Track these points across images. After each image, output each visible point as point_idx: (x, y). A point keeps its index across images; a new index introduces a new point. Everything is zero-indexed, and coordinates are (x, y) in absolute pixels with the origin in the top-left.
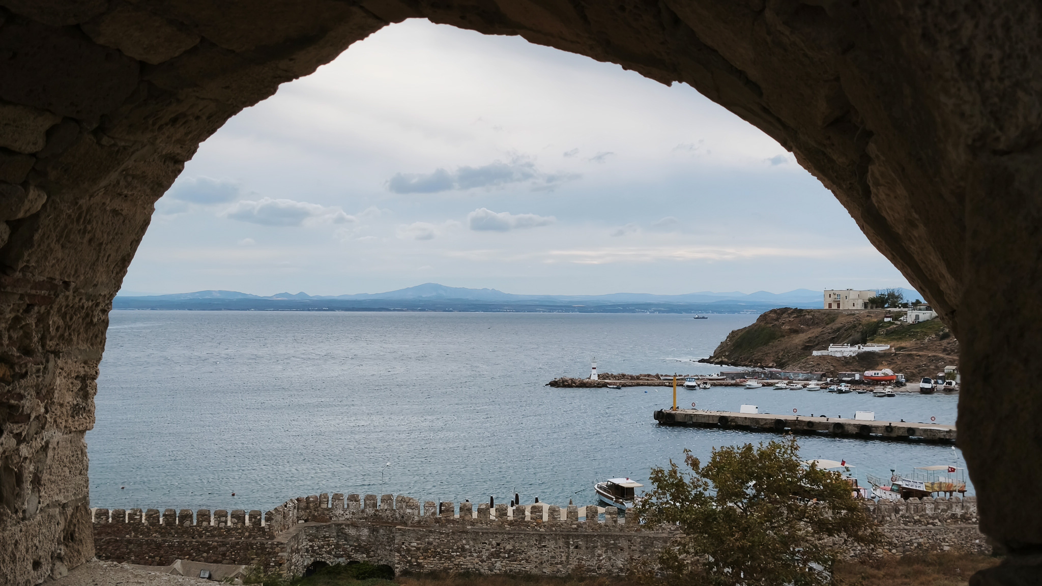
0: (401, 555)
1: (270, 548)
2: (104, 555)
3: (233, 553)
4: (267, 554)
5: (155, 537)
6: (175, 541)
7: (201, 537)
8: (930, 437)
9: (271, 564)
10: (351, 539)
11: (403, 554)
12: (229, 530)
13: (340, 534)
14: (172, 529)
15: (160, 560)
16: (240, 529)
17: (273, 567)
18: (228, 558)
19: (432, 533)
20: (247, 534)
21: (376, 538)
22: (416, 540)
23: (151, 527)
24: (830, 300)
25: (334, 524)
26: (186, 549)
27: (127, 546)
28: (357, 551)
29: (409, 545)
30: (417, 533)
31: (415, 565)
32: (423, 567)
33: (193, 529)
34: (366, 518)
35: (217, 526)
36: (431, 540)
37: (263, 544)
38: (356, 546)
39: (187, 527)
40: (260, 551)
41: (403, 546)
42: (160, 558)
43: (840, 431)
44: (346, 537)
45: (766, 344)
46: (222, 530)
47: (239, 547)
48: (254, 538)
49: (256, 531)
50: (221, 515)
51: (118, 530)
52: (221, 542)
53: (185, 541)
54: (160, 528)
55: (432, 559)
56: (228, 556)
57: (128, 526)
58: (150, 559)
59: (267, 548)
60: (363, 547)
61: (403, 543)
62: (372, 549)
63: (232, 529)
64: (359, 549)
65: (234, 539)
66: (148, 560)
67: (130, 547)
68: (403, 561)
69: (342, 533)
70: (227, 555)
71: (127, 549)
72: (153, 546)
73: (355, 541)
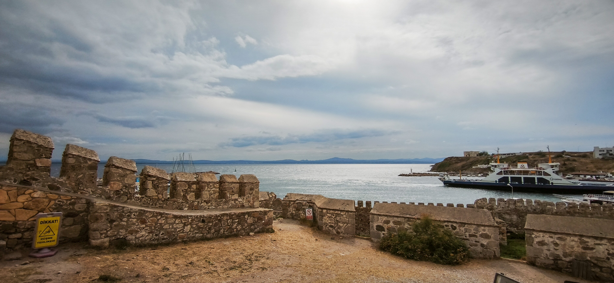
10: (507, 220)
21: (522, 220)
24: (466, 154)
28: (511, 227)
44: (504, 219)
60: (514, 224)
62: (520, 226)
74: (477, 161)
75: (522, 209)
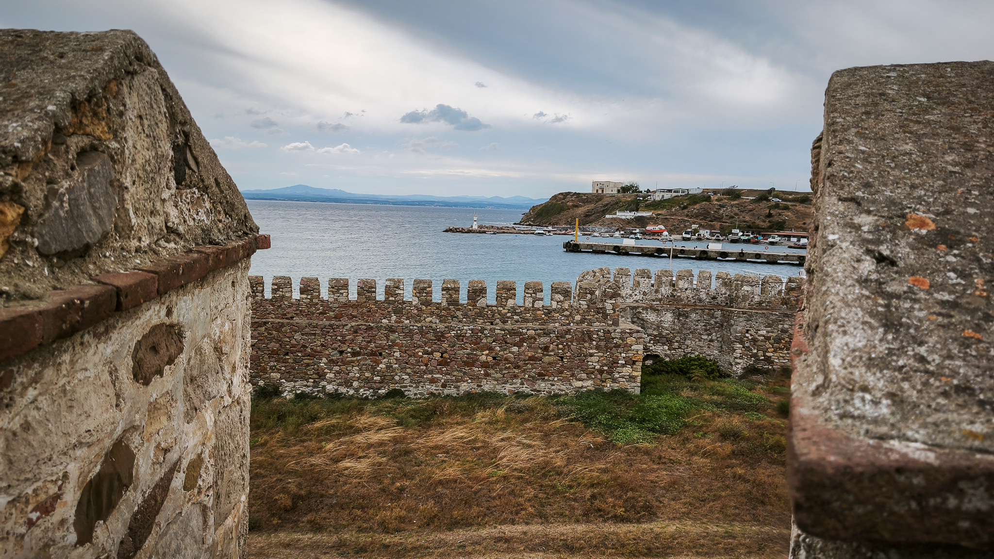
0: (744, 347)
1: (620, 338)
2: (349, 350)
3: (560, 346)
4: (614, 347)
5: (431, 322)
6: (465, 328)
7: (504, 322)
8: (772, 260)
9: (620, 362)
10: (649, 326)
11: (747, 345)
12: (549, 312)
13: (635, 319)
14: (459, 310)
15: (441, 357)
16: (567, 310)
17: (623, 366)
18: (552, 353)
19: (788, 317)
20: (578, 318)
21: (683, 324)
22: (766, 327)
23: (424, 308)
24: (597, 188)
25: (629, 307)
26: (484, 341)
27: (387, 337)
28: (656, 342)
29: (757, 333)
30: (767, 318)
31: (762, 360)
32: (773, 362)
33: (492, 311)
34: (660, 300)
35: (531, 305)
36: (786, 326)
37: (609, 332)
38: (655, 336)
39: (483, 308)
40: (603, 343)
41: (747, 335)
42: (442, 354)
43: (705, 256)
44: (643, 324)
45: (559, 213)
46: (539, 312)
47: (570, 336)
48: (590, 324)
49: (592, 314)
50: (534, 289)
51: (370, 311)
52: (541, 330)
53: (482, 330)
54: (437, 308)
55: (786, 352)
56: (553, 350)
57: (386, 305)
58: (425, 356)
59: (613, 338)
60: (663, 337)
61: (747, 331)
62: (676, 339)
63: (554, 310)
64: (659, 339)
65: (557, 325)
66: (422, 357)
67: (391, 337)
68: (747, 355)
69: (638, 318)
70: (550, 349)
71: (388, 339)
72: (431, 336)
73: (654, 329)
74: (617, 203)
75: (688, 298)
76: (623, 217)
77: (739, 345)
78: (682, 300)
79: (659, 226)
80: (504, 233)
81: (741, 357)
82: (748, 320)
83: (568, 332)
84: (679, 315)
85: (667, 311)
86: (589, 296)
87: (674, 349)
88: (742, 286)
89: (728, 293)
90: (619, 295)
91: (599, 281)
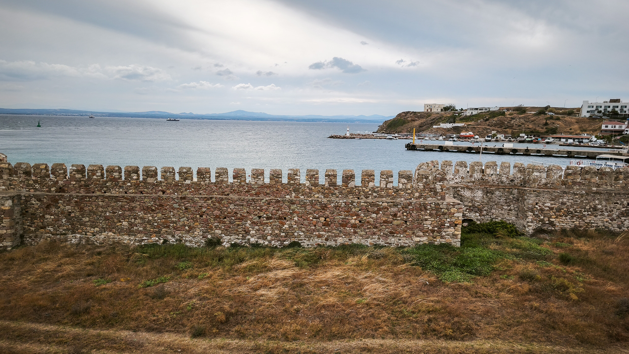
0: (534, 215)
1: (446, 209)
2: (265, 216)
3: (405, 214)
4: (442, 214)
5: (318, 197)
6: (341, 201)
7: (367, 197)
9: (446, 225)
11: (536, 213)
12: (397, 191)
13: (456, 195)
14: (336, 189)
15: (325, 220)
16: (409, 189)
17: (448, 227)
18: (399, 219)
19: (566, 194)
20: (417, 194)
21: (490, 199)
22: (550, 201)
23: (313, 188)
24: (427, 108)
25: (452, 187)
26: (353, 210)
27: (289, 207)
28: (471, 211)
29: (543, 205)
30: (551, 194)
31: (547, 223)
32: (555, 225)
33: (359, 190)
34: (473, 182)
35: (385, 186)
36: (565, 200)
37: (438, 204)
38: (470, 207)
39: (352, 188)
40: (434, 212)
41: (536, 206)
42: (325, 219)
43: (501, 152)
44: (461, 199)
45: (402, 125)
46: (390, 191)
47: (412, 207)
48: (425, 199)
49: (427, 192)
50: (386, 176)
51: (278, 190)
52: (391, 203)
53: (352, 203)
54: (322, 188)
55: (564, 218)
56: (400, 217)
57: (288, 186)
58: (314, 220)
59: (441, 209)
60: (475, 207)
61: (537, 204)
62: (485, 209)
63: (401, 189)
64: (472, 208)
65: (402, 199)
66: (312, 220)
67: (292, 208)
68: (536, 220)
69: (458, 194)
70: (398, 216)
71: (290, 209)
72: (318, 207)
73: (469, 202)
74: (441, 118)
75: (493, 180)
76: (445, 127)
77: (530, 214)
78: (489, 182)
79: (469, 133)
80: (367, 138)
81: (532, 222)
82: (537, 196)
83: (410, 204)
84: (487, 192)
85: (478, 189)
86: (425, 180)
87: (483, 215)
88: (533, 172)
89: (522, 177)
90: (446, 179)
91: (431, 169)
